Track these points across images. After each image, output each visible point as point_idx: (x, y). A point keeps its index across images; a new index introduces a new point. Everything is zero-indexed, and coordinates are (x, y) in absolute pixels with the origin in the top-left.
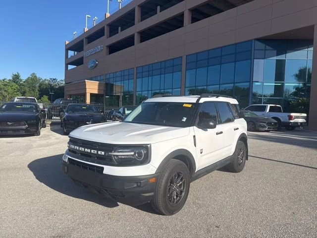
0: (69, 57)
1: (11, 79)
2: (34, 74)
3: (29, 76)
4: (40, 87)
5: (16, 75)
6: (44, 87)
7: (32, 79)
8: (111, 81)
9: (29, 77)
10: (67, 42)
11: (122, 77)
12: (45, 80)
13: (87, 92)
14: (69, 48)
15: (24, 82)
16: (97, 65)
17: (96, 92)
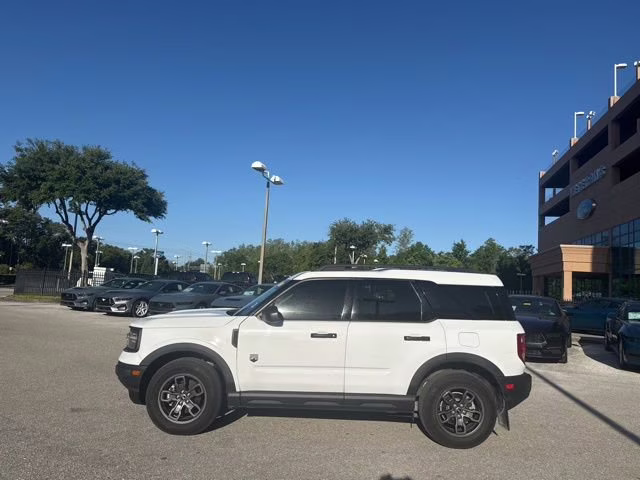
0: (547, 199)
1: (451, 251)
2: (491, 240)
3: (483, 244)
4: (499, 263)
5: (458, 245)
6: (509, 263)
7: (487, 249)
8: (624, 242)
9: (482, 247)
10: (542, 173)
11: (631, 235)
12: (511, 249)
13: (565, 269)
14: (545, 184)
15: (473, 255)
16: (594, 209)
17: (587, 268)
